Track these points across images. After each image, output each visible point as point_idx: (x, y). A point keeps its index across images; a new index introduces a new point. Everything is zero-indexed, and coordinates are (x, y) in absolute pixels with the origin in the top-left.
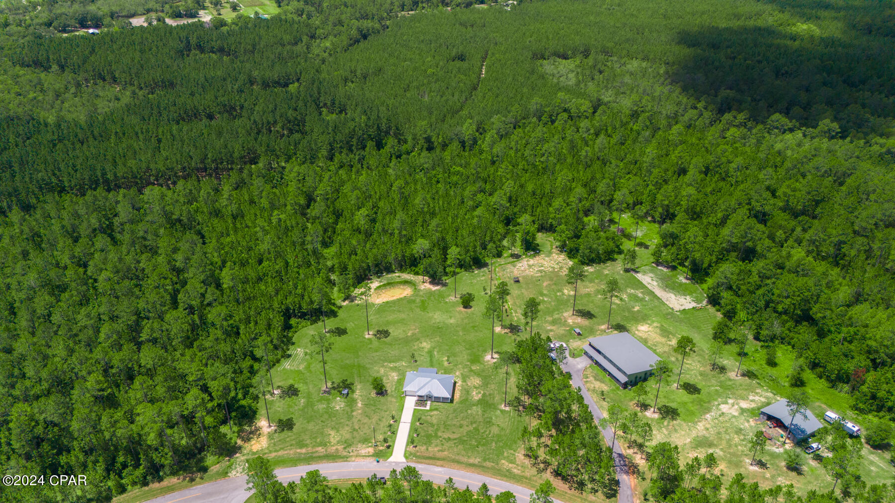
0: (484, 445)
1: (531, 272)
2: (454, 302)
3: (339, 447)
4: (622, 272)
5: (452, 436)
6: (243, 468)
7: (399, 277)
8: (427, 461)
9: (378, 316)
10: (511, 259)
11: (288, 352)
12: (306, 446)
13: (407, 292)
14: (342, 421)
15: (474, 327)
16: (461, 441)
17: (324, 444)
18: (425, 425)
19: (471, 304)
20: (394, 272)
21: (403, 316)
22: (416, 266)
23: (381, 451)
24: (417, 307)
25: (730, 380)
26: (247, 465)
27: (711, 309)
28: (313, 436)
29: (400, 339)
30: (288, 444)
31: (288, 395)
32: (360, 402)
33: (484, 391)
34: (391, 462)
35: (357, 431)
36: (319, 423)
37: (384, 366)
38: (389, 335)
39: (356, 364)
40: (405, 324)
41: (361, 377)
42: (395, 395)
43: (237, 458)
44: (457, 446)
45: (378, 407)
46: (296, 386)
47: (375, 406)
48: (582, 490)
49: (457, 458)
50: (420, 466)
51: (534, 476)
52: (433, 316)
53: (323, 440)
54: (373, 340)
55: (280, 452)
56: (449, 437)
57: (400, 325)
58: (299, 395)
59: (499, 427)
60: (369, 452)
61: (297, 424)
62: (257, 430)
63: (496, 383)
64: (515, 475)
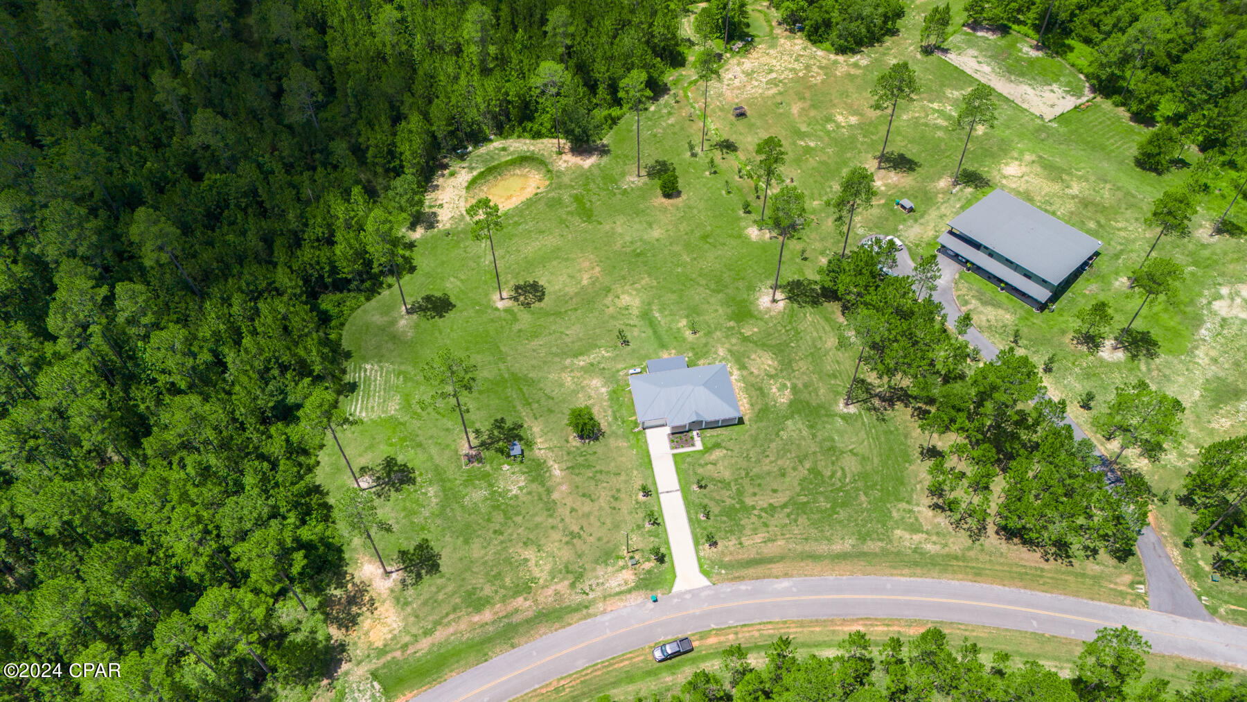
0: (844, 505)
1: (757, 89)
2: (639, 188)
3: (559, 587)
4: (919, 56)
5: (779, 500)
6: (374, 696)
7: (502, 149)
8: (751, 571)
12: (488, 601)
13: (534, 182)
14: (538, 519)
15: (705, 237)
16: (798, 508)
17: (525, 588)
18: (711, 486)
19: (679, 184)
20: (488, 140)
21: (552, 241)
23: (649, 572)
25: (1204, 246)
26: (375, 684)
28: (493, 573)
29: (571, 298)
30: (446, 608)
31: (393, 485)
32: (556, 466)
33: (790, 380)
34: (681, 595)
35: (580, 537)
36: (491, 539)
37: (566, 368)
38: (543, 294)
39: (506, 376)
40: (567, 259)
41: (530, 404)
42: (620, 432)
43: (346, 673)
44: (796, 521)
45: (598, 468)
46: (401, 459)
47: (589, 467)
48: (1068, 557)
49: (807, 548)
50: (743, 587)
51: (970, 549)
52: (613, 228)
53: (519, 578)
54: (516, 310)
55: (437, 633)
56: (771, 505)
57: (555, 263)
58: (419, 479)
59: (856, 455)
60: (626, 583)
61: (443, 554)
62: (362, 590)
63: (806, 357)
64: (933, 557)
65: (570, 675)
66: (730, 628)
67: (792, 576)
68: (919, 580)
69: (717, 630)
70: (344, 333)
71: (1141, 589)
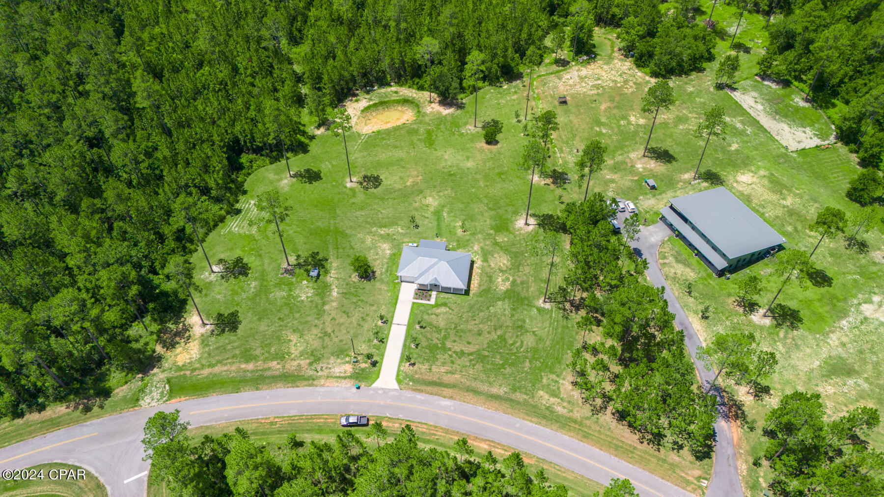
0: (512, 365)
1: (585, 88)
2: (472, 135)
3: (302, 362)
4: (712, 89)
6: (162, 392)
7: (396, 92)
8: (429, 389)
9: (365, 154)
10: (555, 68)
11: (237, 206)
12: (255, 358)
13: (406, 116)
14: (309, 318)
15: (500, 174)
16: (480, 357)
17: (280, 357)
18: (428, 329)
19: (499, 137)
20: (389, 85)
21: (400, 154)
22: (420, 77)
23: (363, 370)
24: (420, 140)
25: (875, 264)
26: (167, 386)
27: (842, 149)
28: (266, 342)
29: (395, 191)
30: (229, 355)
31: (234, 274)
32: (336, 290)
33: (513, 276)
34: (377, 389)
35: (329, 336)
36: (275, 322)
37: (372, 232)
38: (380, 184)
39: (332, 228)
40: (404, 167)
41: (338, 248)
42: (386, 280)
43: (154, 375)
44: (474, 365)
45: (362, 298)
46: (245, 261)
47: (356, 296)
48: (659, 445)
49: (473, 385)
50: (419, 396)
51: (587, 418)
52: (442, 155)
53: (280, 350)
54: (357, 190)
55: (216, 368)
56: (462, 351)
57: (395, 168)
58: (249, 275)
59: (536, 335)
60: (345, 372)
61: (243, 322)
62: (186, 329)
63: (532, 265)
64: (558, 416)
65: (283, 417)
66: (398, 419)
67: (455, 399)
68: (542, 428)
69: (389, 418)
70: (248, 179)
71: (704, 483)
